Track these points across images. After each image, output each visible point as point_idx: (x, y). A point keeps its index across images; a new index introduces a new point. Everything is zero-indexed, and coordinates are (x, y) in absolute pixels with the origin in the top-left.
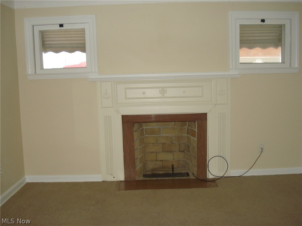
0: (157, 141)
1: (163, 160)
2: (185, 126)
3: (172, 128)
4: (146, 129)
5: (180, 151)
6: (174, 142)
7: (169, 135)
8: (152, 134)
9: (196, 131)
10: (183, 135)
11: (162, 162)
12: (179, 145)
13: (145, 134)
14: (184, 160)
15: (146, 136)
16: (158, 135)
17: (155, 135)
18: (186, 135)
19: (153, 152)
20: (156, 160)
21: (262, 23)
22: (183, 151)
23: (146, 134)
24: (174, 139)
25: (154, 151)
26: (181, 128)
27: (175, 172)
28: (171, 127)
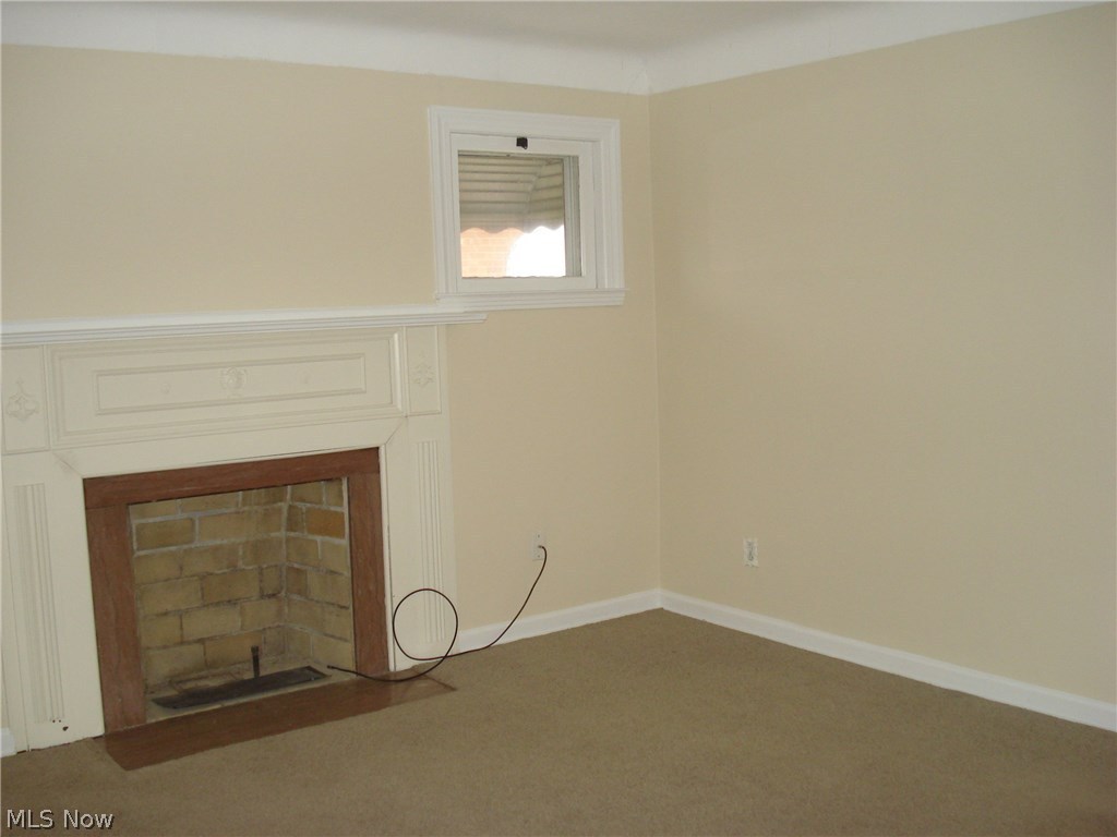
0: (181, 568)
1: (205, 636)
2: (281, 501)
3: (237, 513)
4: (141, 527)
5: (262, 596)
6: (240, 564)
7: (225, 542)
8: (163, 546)
9: (343, 513)
10: (273, 534)
11: (203, 644)
12: (261, 573)
13: (135, 548)
14: (279, 626)
15: (142, 553)
16: (186, 547)
17: (173, 548)
18: (282, 534)
19: (166, 614)
20: (182, 643)
21: (521, 150)
22: (274, 595)
23: (138, 549)
24: (241, 553)
25: (169, 607)
26: (267, 510)
27: (263, 673)
28: (233, 509)
